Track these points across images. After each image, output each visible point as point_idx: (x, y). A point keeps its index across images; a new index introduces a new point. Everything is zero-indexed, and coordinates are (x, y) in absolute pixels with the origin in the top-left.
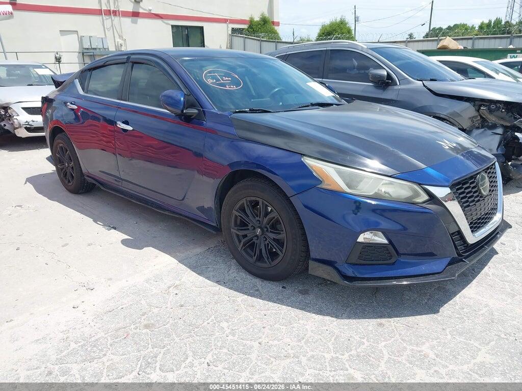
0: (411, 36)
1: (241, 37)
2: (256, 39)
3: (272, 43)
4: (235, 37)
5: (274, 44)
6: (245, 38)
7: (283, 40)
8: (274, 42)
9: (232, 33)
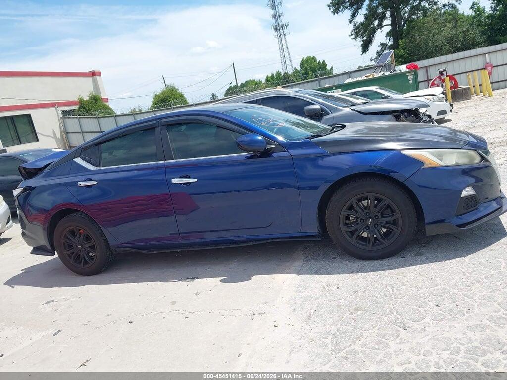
0: (213, 95)
1: (74, 118)
2: (91, 118)
3: (110, 118)
4: (67, 119)
5: (113, 118)
6: (79, 118)
7: (118, 114)
8: (113, 116)
9: (64, 116)
